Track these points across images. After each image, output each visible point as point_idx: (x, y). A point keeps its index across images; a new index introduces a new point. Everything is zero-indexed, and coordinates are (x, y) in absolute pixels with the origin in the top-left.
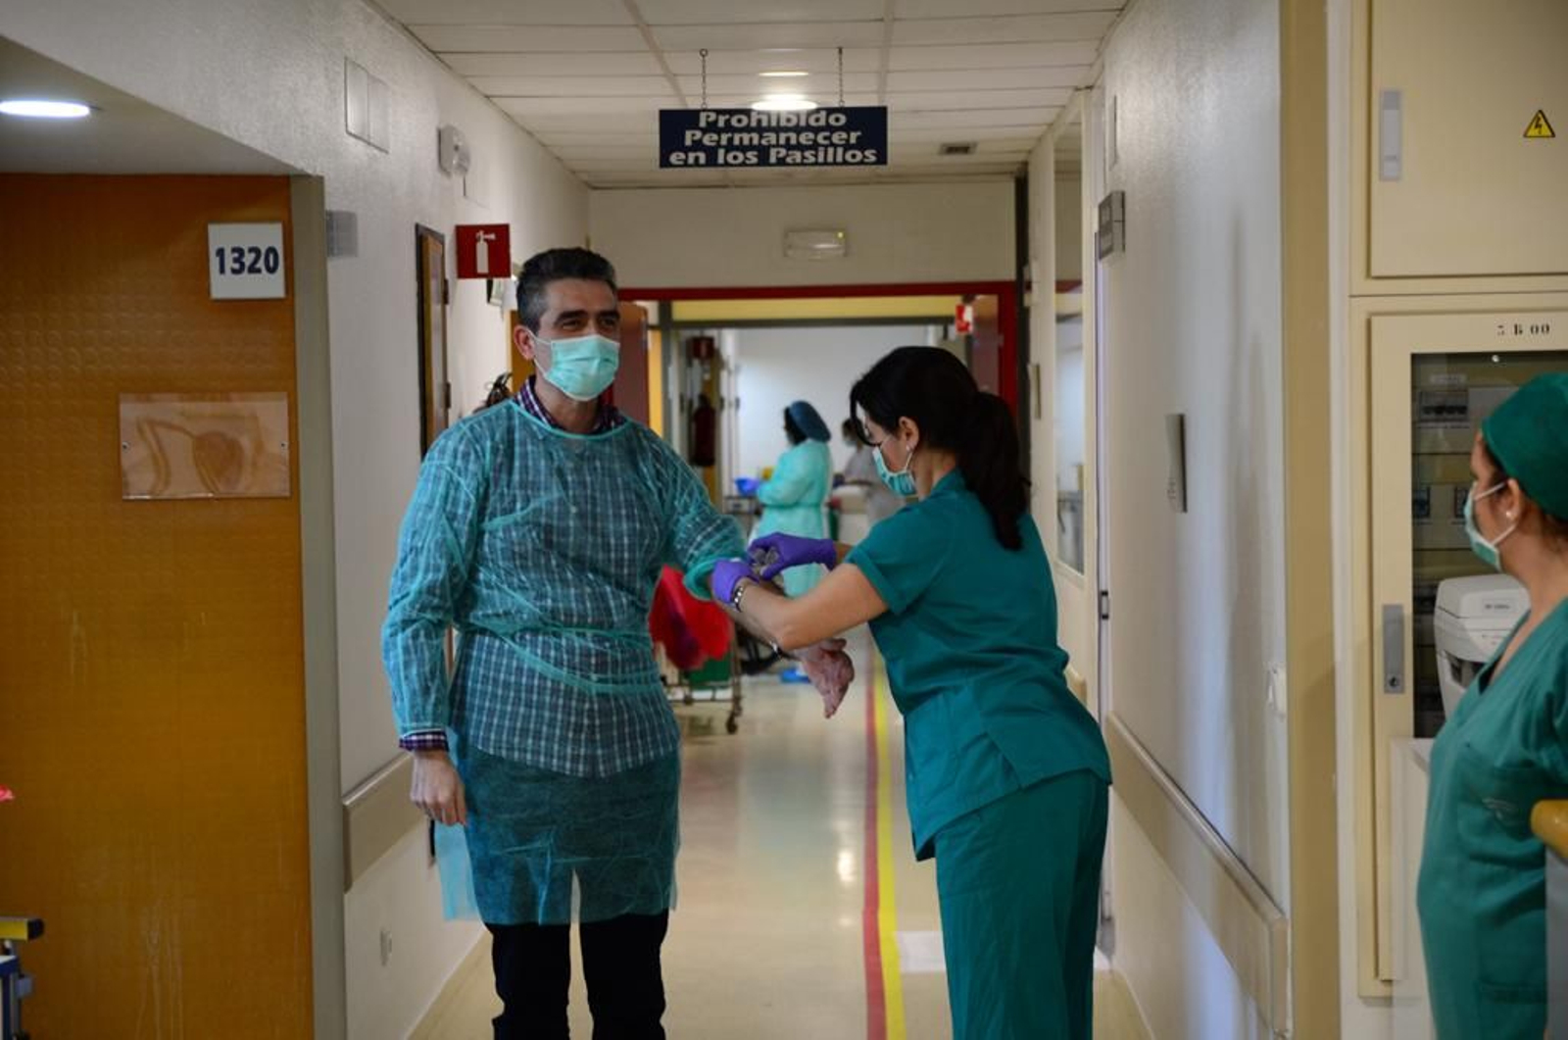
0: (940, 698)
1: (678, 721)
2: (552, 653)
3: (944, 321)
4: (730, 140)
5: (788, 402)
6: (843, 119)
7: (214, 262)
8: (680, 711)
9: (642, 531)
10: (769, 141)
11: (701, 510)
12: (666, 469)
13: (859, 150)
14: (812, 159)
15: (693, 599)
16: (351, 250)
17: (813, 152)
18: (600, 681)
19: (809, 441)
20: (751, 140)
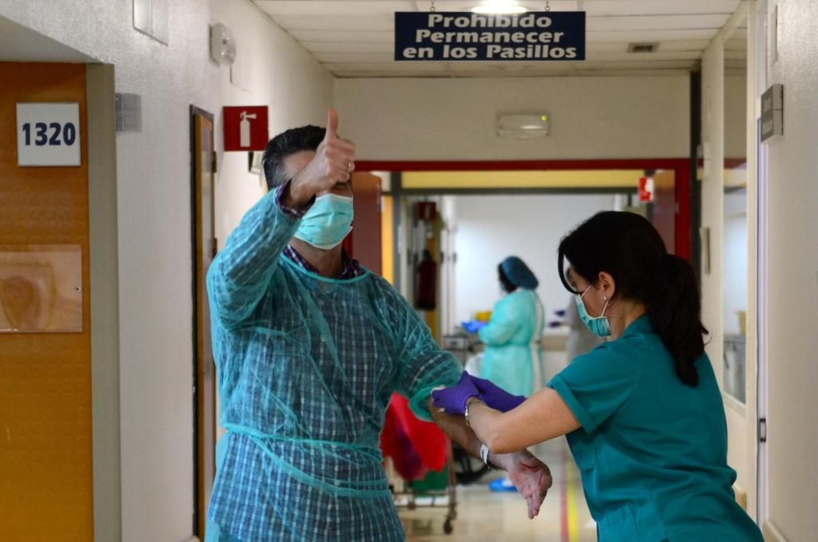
0: (627, 508)
1: (403, 524)
2: (303, 461)
3: (628, 191)
4: (454, 38)
5: (501, 258)
6: (549, 22)
7: (21, 135)
8: (404, 514)
9: (379, 360)
10: (486, 39)
11: (424, 346)
12: (398, 312)
13: (562, 47)
14: (523, 55)
15: (417, 421)
16: (135, 126)
17: (524, 49)
18: (342, 485)
19: (519, 291)
20: (471, 38)
